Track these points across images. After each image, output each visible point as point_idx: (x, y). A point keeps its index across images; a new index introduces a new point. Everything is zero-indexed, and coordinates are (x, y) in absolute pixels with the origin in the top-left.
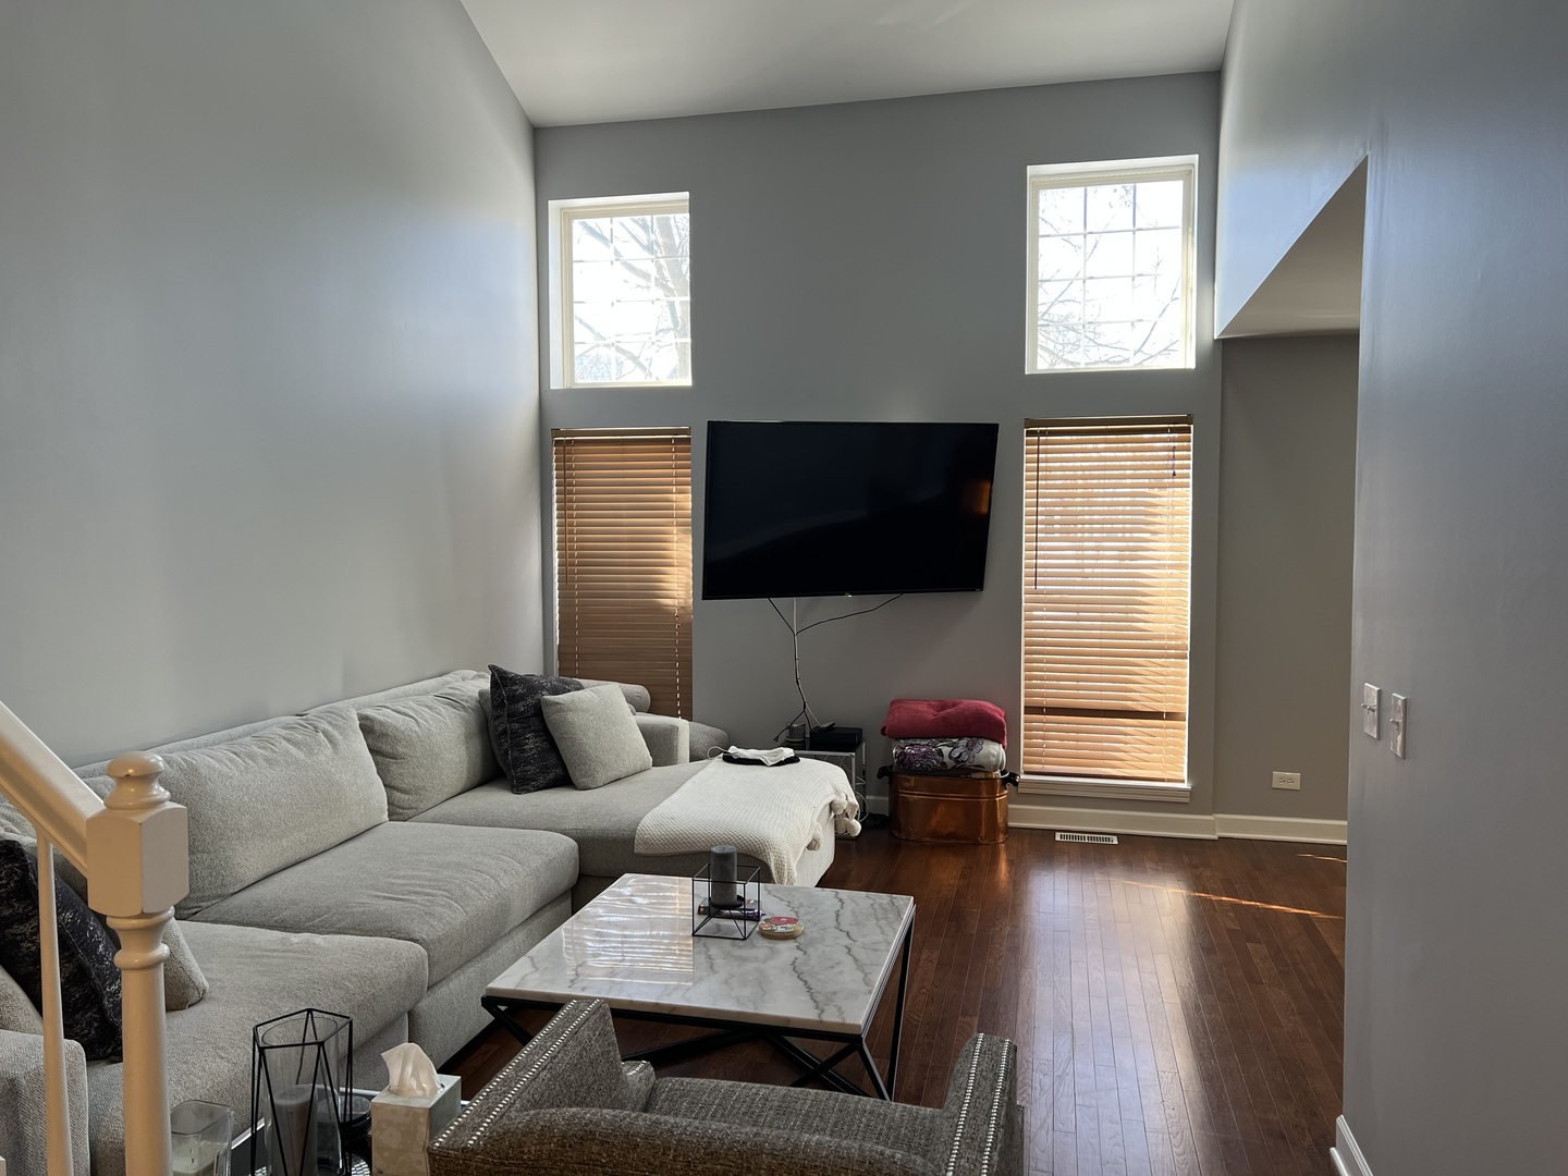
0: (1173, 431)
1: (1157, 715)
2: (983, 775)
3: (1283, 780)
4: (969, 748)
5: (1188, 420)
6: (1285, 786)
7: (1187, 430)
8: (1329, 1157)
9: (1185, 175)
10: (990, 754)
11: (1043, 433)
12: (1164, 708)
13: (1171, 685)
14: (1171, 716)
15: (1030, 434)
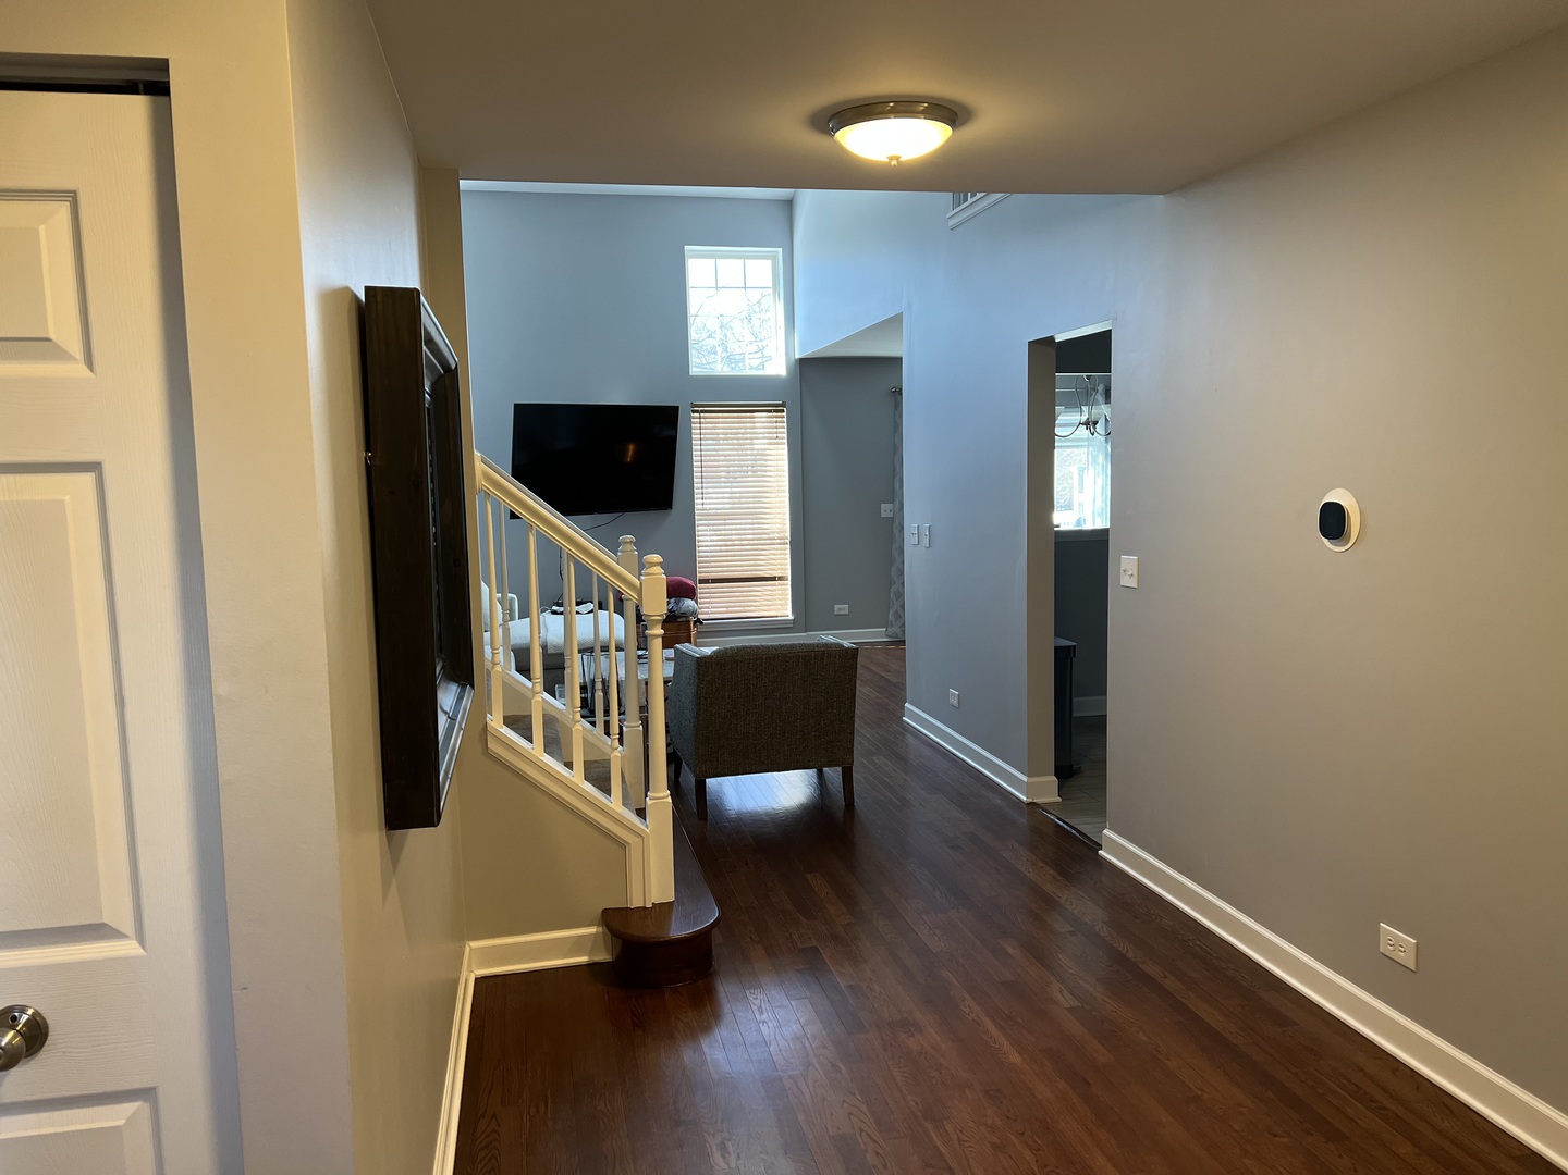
0: (775, 411)
1: (773, 579)
2: (684, 619)
3: (840, 609)
4: (677, 603)
5: (783, 405)
6: (841, 612)
7: (783, 411)
8: (903, 721)
9: (774, 258)
10: (688, 607)
11: (702, 412)
12: (777, 574)
13: (780, 561)
14: (780, 578)
15: (694, 412)
